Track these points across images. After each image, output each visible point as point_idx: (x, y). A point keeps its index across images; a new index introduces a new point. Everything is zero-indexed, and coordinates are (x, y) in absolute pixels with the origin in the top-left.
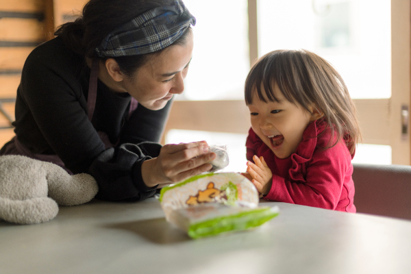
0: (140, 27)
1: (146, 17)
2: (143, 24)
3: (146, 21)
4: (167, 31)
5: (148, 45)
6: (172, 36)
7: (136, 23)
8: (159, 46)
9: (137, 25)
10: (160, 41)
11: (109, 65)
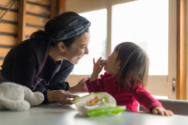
0: (72, 26)
1: (74, 22)
2: (73, 25)
3: (74, 24)
4: (83, 27)
5: (76, 33)
6: (85, 28)
7: (70, 25)
8: (80, 32)
9: (71, 26)
10: (81, 30)
11: (59, 45)
